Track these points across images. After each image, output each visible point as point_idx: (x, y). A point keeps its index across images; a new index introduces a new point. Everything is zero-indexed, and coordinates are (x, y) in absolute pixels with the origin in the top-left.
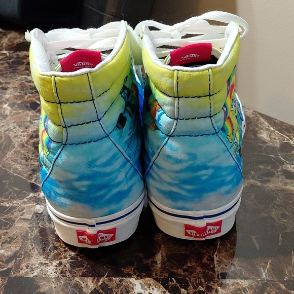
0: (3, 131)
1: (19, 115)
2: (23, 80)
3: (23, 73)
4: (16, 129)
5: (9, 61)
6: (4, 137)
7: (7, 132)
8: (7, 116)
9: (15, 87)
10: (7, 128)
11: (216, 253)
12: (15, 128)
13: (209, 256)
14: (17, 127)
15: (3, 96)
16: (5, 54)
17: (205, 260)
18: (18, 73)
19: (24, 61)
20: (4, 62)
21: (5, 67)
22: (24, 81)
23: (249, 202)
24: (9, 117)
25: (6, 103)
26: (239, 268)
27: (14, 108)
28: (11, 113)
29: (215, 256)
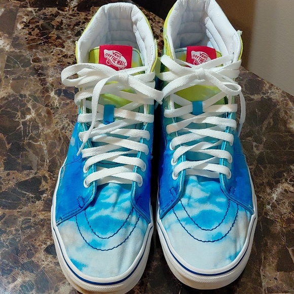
0: (59, 130)
1: (68, 107)
2: (59, 54)
3: (57, 43)
4: (71, 127)
5: (38, 24)
6: (62, 138)
7: (63, 131)
8: (58, 108)
9: (55, 66)
10: (62, 126)
11: (262, 268)
12: (69, 125)
13: (257, 271)
14: (71, 124)
15: (47, 79)
16: (31, 12)
17: (254, 276)
18: (51, 43)
19: (53, 23)
20: (34, 26)
21: (37, 35)
22: (60, 56)
23: (284, 211)
24: (60, 110)
25: (52, 90)
26: (280, 282)
27: (61, 97)
28: (60, 103)
29: (261, 271)
